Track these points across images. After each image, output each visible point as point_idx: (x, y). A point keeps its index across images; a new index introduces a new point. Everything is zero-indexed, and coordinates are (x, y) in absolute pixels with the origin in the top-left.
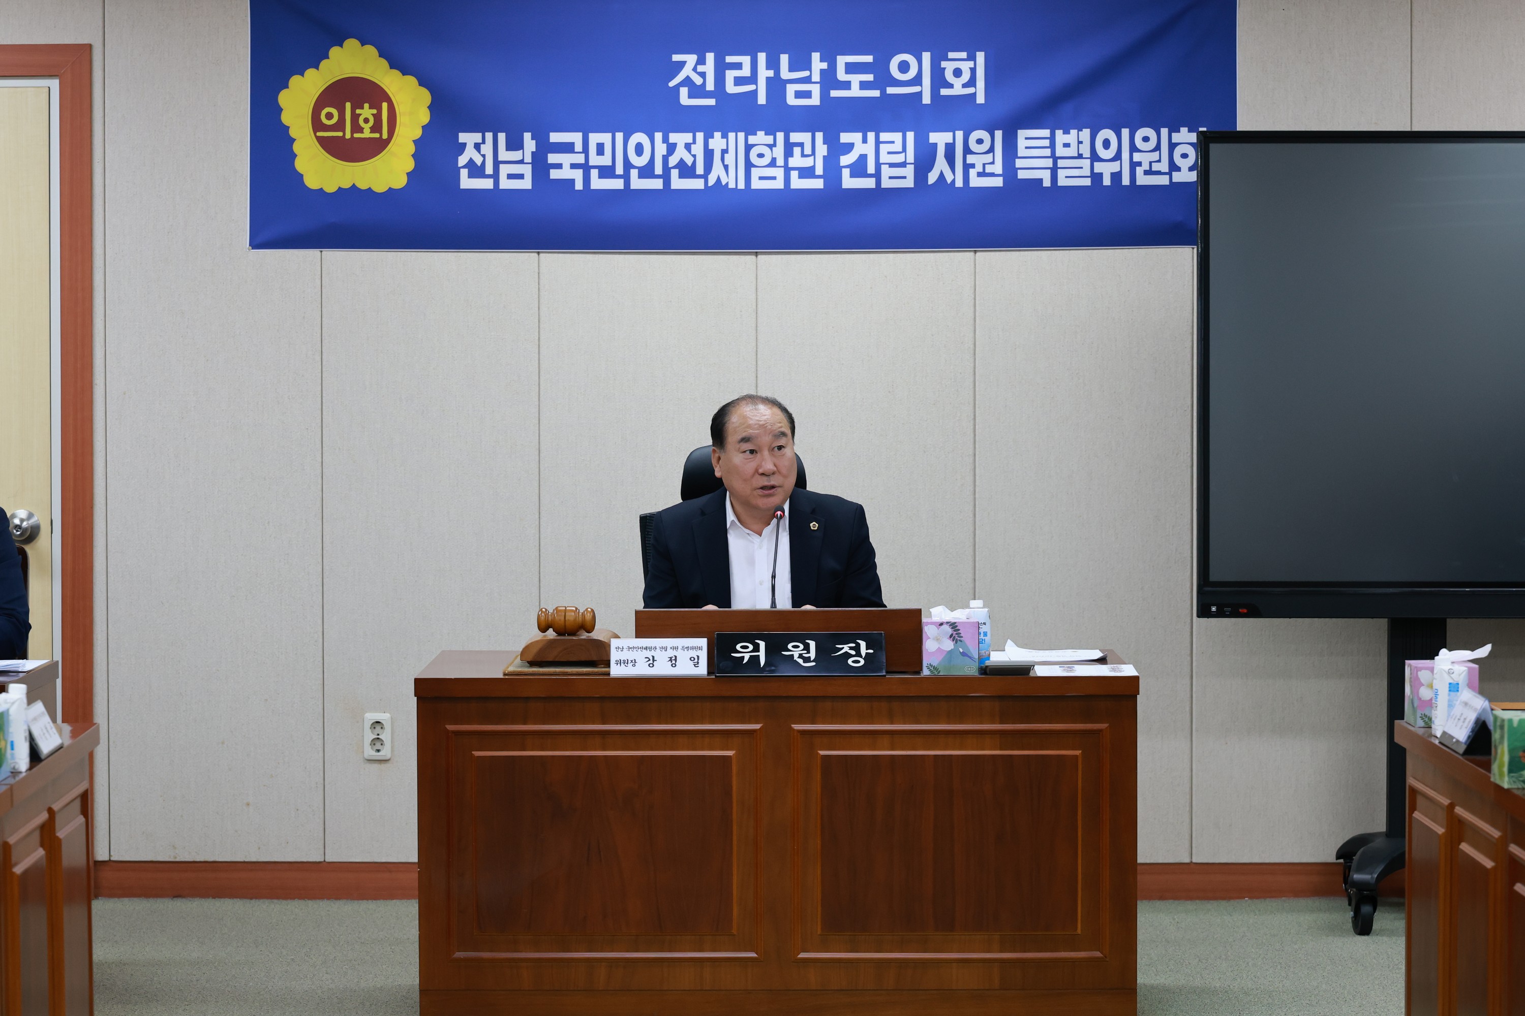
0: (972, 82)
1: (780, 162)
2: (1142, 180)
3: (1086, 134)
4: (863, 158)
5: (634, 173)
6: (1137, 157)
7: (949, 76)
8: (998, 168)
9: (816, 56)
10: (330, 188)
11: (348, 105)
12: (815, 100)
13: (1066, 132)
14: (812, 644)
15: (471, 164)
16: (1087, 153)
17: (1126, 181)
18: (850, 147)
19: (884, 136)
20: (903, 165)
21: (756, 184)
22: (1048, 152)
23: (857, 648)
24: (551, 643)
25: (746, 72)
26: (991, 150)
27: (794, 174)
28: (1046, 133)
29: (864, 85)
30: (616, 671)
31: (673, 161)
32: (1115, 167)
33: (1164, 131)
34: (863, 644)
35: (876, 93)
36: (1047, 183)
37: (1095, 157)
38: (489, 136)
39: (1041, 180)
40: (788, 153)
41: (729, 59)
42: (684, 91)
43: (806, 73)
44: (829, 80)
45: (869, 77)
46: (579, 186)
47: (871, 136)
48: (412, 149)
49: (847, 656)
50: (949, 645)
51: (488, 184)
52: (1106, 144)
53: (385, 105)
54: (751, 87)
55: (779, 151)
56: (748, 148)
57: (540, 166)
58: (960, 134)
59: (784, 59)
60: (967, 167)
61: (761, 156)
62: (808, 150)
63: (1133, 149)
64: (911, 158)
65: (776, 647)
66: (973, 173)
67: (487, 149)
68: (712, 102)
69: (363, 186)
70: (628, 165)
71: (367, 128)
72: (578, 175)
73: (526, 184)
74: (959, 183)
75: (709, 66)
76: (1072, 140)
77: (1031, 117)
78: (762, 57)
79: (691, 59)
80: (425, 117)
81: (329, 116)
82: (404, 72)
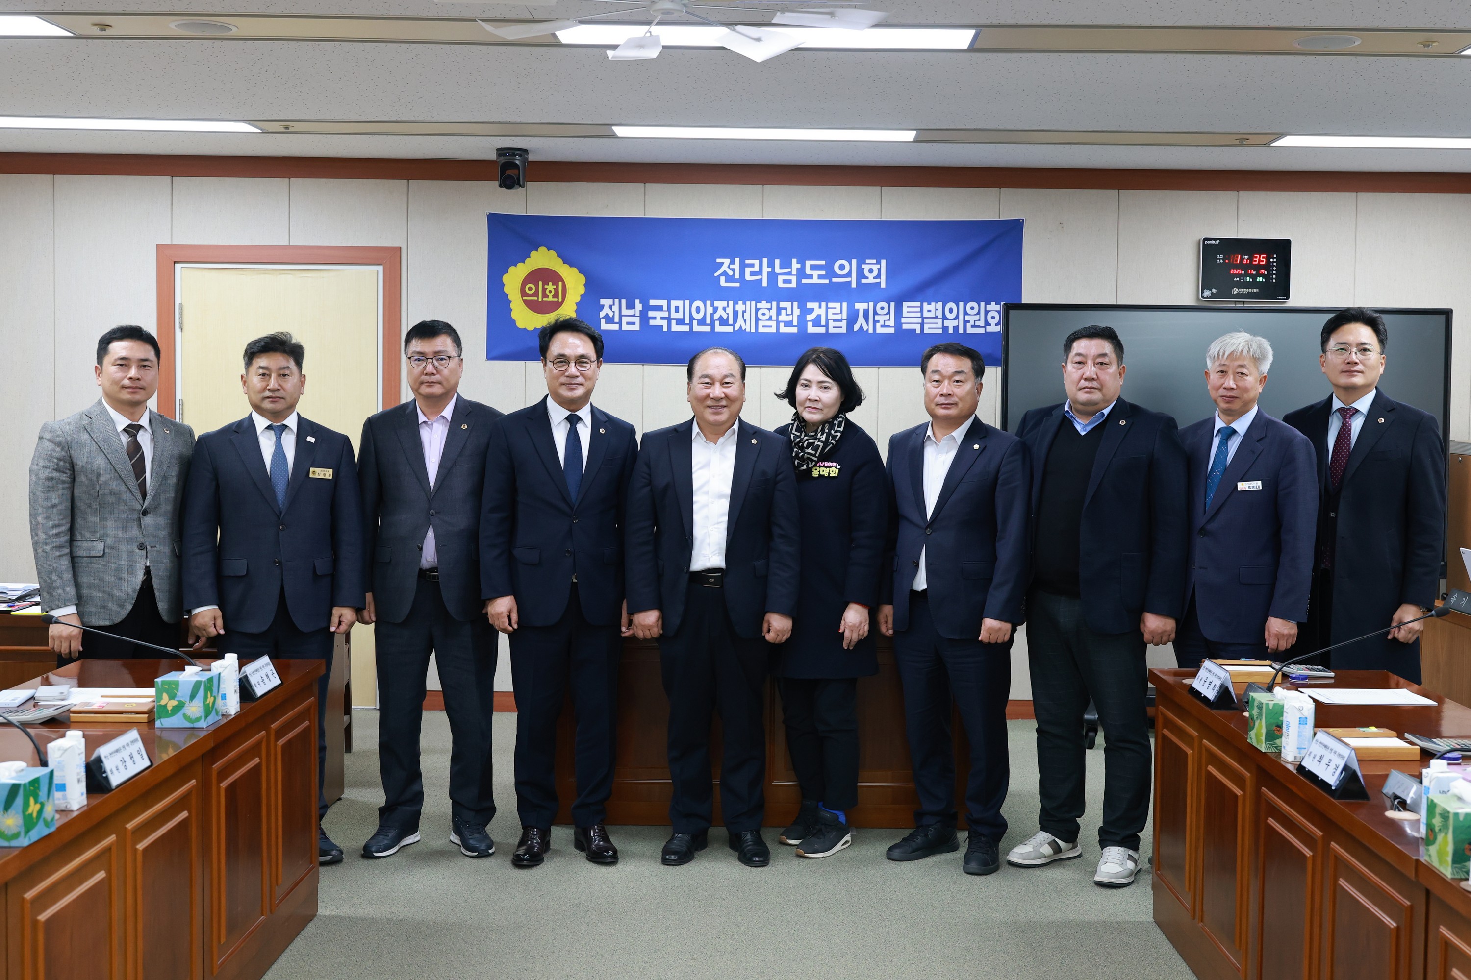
0: (878, 276)
1: (774, 318)
2: (970, 330)
3: (940, 305)
4: (819, 316)
5: (695, 322)
6: (967, 318)
7: (866, 273)
8: (892, 323)
9: (794, 261)
10: (530, 328)
11: (540, 283)
12: (794, 285)
13: (929, 304)
15: (607, 317)
16: (940, 315)
17: (961, 331)
18: (812, 310)
19: (830, 305)
20: (841, 320)
21: (761, 330)
22: (919, 315)
25: (756, 269)
26: (889, 313)
27: (782, 325)
28: (918, 304)
29: (820, 277)
31: (716, 316)
32: (955, 323)
33: (982, 304)
35: (827, 281)
36: (918, 331)
37: (944, 318)
38: (617, 301)
39: (915, 330)
40: (779, 313)
41: (747, 262)
42: (723, 279)
43: (788, 270)
44: (801, 273)
45: (823, 273)
46: (665, 329)
47: (823, 304)
48: (575, 304)
51: (615, 327)
52: (951, 311)
53: (560, 283)
54: (760, 277)
55: (774, 312)
56: (757, 310)
57: (644, 318)
58: (871, 304)
59: (777, 262)
60: (875, 322)
61: (764, 314)
62: (789, 312)
63: (966, 313)
64: (845, 317)
66: (878, 325)
67: (616, 308)
68: (738, 285)
70: (692, 318)
71: (550, 295)
72: (664, 323)
73: (637, 327)
74: (871, 331)
75: (736, 265)
76: (932, 308)
77: (910, 295)
78: (765, 261)
79: (727, 261)
80: (582, 290)
81: (530, 289)
82: (571, 266)
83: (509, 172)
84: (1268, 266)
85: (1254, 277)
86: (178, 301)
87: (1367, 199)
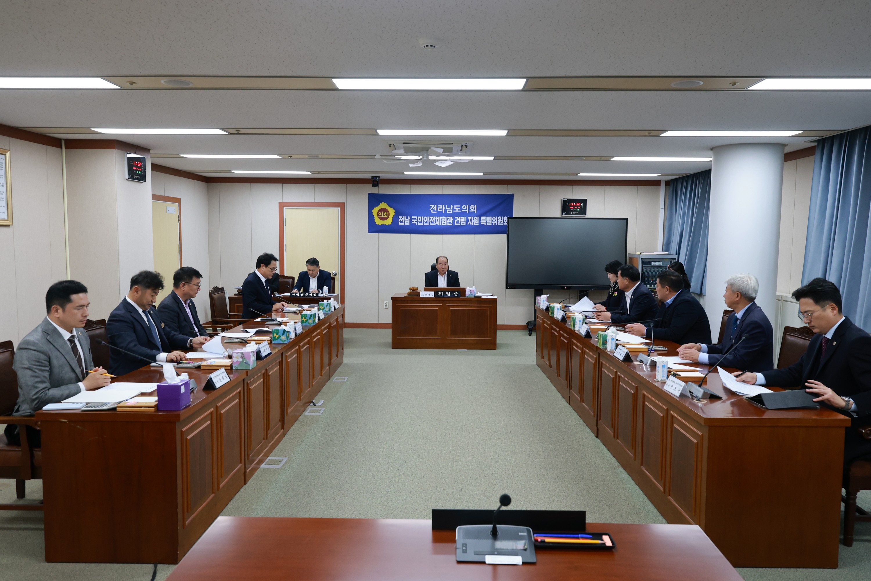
0: (474, 210)
1: (446, 221)
2: (499, 224)
3: (491, 217)
4: (458, 221)
5: (424, 223)
6: (498, 221)
7: (471, 209)
8: (478, 222)
9: (451, 206)
10: (380, 224)
11: (383, 212)
12: (451, 212)
13: (488, 217)
14: (450, 293)
15: (401, 221)
16: (491, 220)
17: (497, 224)
18: (456, 219)
19: (461, 217)
20: (464, 222)
21: (442, 224)
22: (485, 220)
23: (456, 293)
24: (411, 292)
25: (441, 208)
26: (477, 220)
27: (448, 223)
28: (485, 217)
29: (458, 210)
30: (421, 296)
31: (430, 221)
32: (495, 222)
33: (503, 217)
34: (457, 293)
35: (460, 211)
36: (485, 225)
37: (492, 221)
38: (403, 217)
39: (484, 224)
40: (447, 220)
41: (439, 206)
42: (432, 211)
43: (450, 208)
44: (453, 209)
45: (459, 209)
46: (416, 224)
47: (459, 217)
48: (392, 219)
49: (455, 294)
50: (469, 293)
51: (403, 224)
52: (494, 219)
53: (388, 212)
54: (442, 210)
55: (446, 220)
56: (441, 219)
57: (411, 221)
58: (472, 217)
59: (447, 206)
60: (473, 222)
61: (443, 220)
62: (450, 219)
63: (498, 220)
64: (465, 221)
65: (444, 293)
66: (474, 223)
67: (403, 219)
68: (436, 212)
69: (385, 224)
70: (424, 221)
71: (385, 215)
72: (416, 223)
73: (409, 224)
74: (472, 225)
75: (436, 207)
76: (489, 218)
77: (483, 215)
78: (443, 206)
79: (433, 206)
80: (394, 214)
81: (380, 214)
82: (391, 207)
83: (375, 183)
84: (580, 206)
85: (577, 209)
86: (284, 218)
87: (607, 187)
